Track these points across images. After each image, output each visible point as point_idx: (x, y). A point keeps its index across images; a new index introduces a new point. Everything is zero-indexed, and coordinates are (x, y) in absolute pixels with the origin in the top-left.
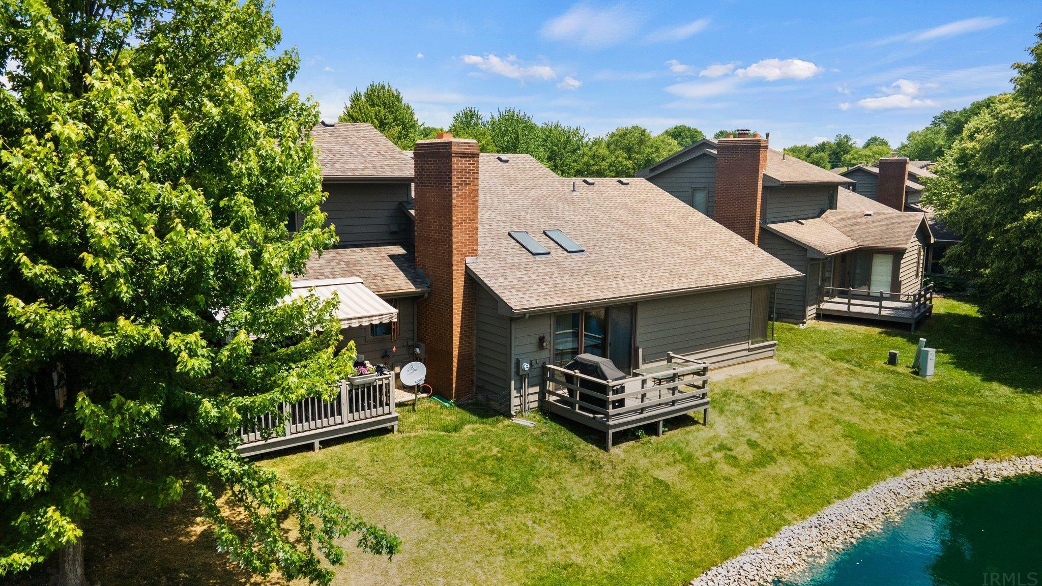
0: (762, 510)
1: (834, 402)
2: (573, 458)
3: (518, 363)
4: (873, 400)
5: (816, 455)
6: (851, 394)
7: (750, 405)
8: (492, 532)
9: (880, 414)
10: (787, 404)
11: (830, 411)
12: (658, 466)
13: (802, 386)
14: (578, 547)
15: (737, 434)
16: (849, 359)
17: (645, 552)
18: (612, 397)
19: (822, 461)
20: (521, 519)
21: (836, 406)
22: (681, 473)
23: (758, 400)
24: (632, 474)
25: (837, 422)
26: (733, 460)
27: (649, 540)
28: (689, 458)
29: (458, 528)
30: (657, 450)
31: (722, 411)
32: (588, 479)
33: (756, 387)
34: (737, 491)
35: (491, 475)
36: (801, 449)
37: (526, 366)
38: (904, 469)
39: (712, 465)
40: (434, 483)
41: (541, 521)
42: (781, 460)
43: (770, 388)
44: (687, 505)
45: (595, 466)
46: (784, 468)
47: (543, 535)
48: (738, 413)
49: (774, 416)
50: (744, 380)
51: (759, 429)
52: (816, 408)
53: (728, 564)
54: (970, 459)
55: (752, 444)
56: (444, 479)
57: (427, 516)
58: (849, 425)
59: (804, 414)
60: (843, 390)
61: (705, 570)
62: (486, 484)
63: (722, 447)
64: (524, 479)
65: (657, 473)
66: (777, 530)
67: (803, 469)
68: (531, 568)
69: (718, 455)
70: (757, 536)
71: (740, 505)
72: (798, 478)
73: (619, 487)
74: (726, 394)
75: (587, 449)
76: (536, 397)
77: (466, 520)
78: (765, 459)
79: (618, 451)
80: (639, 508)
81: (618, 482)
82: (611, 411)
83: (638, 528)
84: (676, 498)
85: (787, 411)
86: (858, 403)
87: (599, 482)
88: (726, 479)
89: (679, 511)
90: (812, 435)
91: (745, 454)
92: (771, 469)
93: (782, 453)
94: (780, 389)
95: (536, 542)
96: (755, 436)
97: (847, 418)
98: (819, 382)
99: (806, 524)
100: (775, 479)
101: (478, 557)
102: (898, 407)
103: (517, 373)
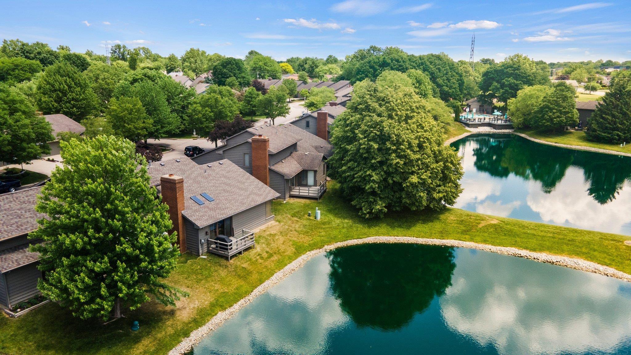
0: (270, 270)
1: (291, 234)
2: (220, 265)
3: (201, 240)
4: (301, 231)
5: (284, 252)
6: (295, 230)
7: (267, 239)
8: (205, 288)
9: (303, 236)
10: (277, 237)
11: (289, 237)
12: (243, 263)
13: (281, 230)
14: (226, 288)
15: (263, 250)
16: (297, 216)
17: (242, 286)
18: (229, 247)
19: (285, 254)
20: (211, 283)
21: (291, 235)
22: (249, 264)
23: (269, 238)
24: (236, 267)
25: (291, 240)
26: (262, 258)
27: (243, 283)
28: (250, 260)
29: (197, 289)
30: (242, 259)
31: (258, 243)
32: (225, 270)
33: (268, 233)
34: (263, 266)
35: (200, 274)
36: (280, 251)
37: (203, 241)
38: (306, 252)
39: (257, 260)
40: (186, 278)
41: (216, 283)
42: (275, 255)
43: (272, 232)
44: (251, 272)
45: (226, 267)
46: (275, 258)
47: (217, 286)
48: (263, 243)
49: (273, 242)
50: (265, 231)
51: (269, 247)
52: (285, 237)
53: (262, 285)
54: (324, 246)
55: (267, 252)
56: (189, 277)
57: (188, 287)
58: (294, 241)
59: (282, 239)
60: (293, 229)
61: (256, 287)
62: (200, 277)
63: (259, 255)
64: (209, 273)
65: (242, 265)
66: (273, 275)
67: (280, 257)
68: (216, 294)
69: (258, 257)
70: (268, 278)
71: (264, 270)
72: (279, 260)
73: (233, 271)
74: (260, 237)
75: (223, 262)
76: (206, 249)
77: (198, 286)
78: (271, 255)
79: (231, 261)
80: (239, 276)
81: (233, 270)
82: (229, 251)
83: (239, 281)
84: (248, 271)
85: (277, 240)
86: (297, 233)
87: (228, 271)
88: (260, 264)
89: (249, 275)
90: (283, 246)
91: (265, 255)
92: (272, 259)
93: (275, 253)
94: (275, 232)
95: (216, 288)
96: (268, 250)
97: (293, 239)
98: (287, 227)
99: (280, 272)
100: (273, 261)
101: (203, 294)
102: (308, 232)
103: (201, 243)
